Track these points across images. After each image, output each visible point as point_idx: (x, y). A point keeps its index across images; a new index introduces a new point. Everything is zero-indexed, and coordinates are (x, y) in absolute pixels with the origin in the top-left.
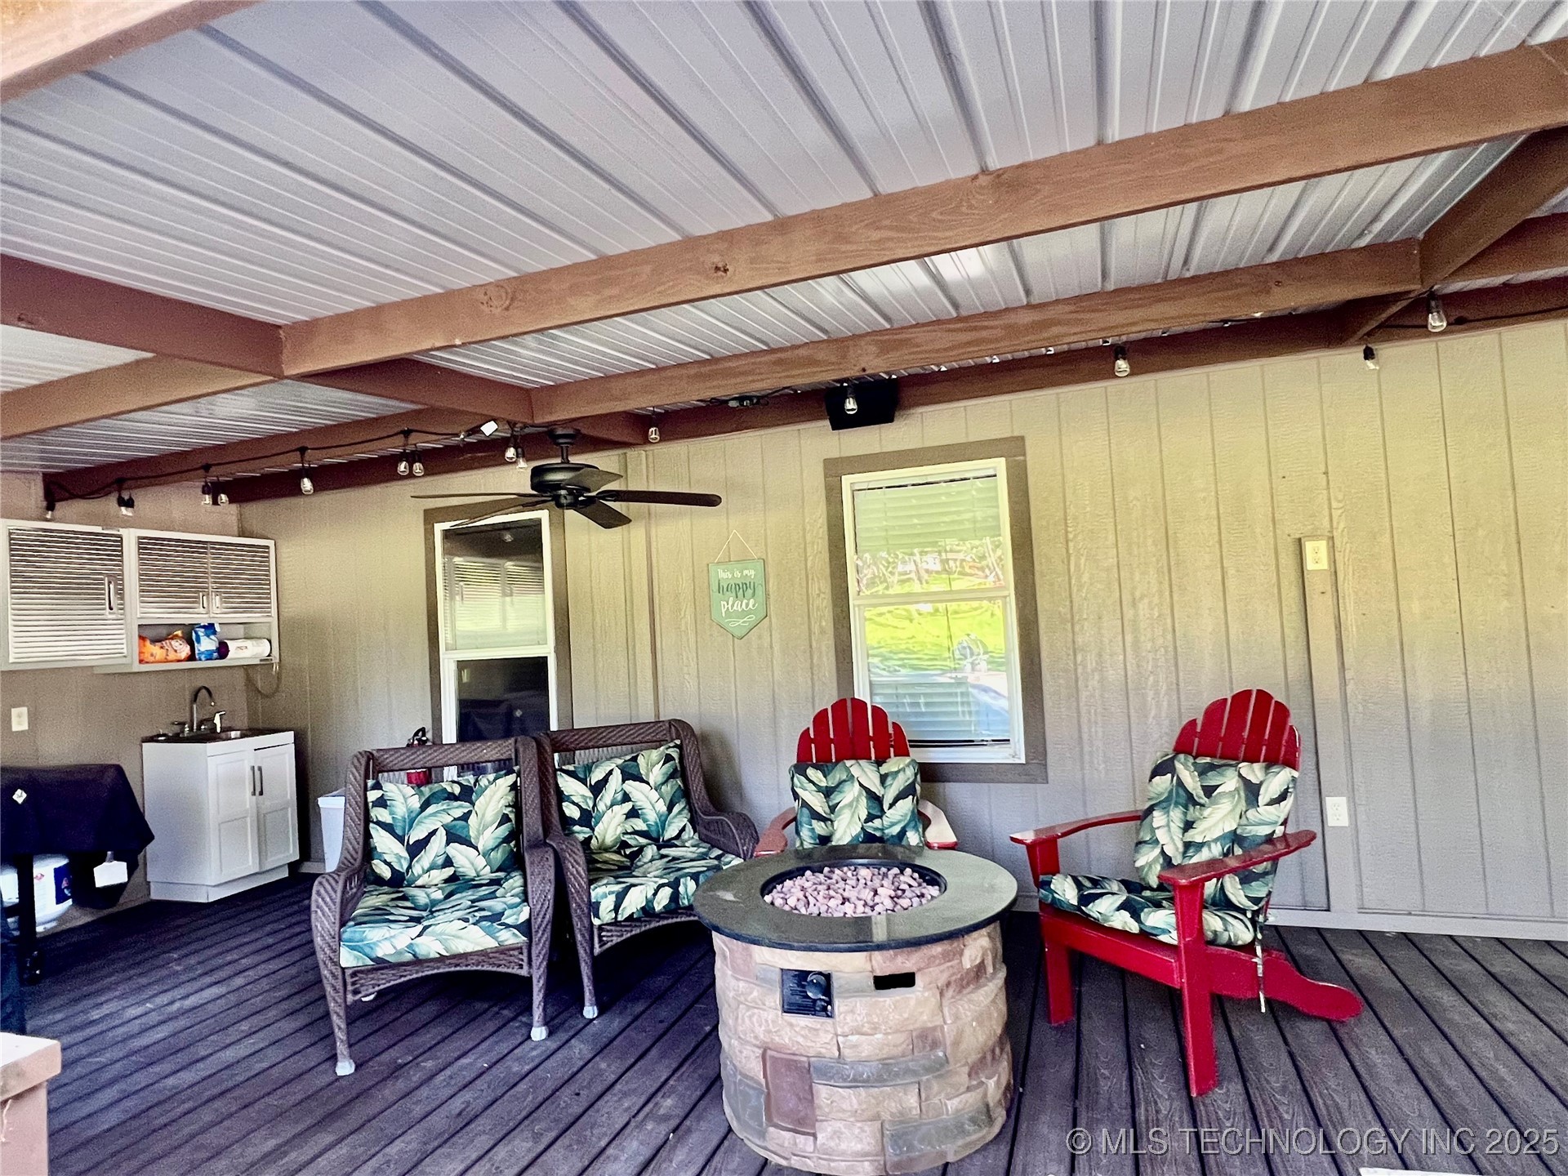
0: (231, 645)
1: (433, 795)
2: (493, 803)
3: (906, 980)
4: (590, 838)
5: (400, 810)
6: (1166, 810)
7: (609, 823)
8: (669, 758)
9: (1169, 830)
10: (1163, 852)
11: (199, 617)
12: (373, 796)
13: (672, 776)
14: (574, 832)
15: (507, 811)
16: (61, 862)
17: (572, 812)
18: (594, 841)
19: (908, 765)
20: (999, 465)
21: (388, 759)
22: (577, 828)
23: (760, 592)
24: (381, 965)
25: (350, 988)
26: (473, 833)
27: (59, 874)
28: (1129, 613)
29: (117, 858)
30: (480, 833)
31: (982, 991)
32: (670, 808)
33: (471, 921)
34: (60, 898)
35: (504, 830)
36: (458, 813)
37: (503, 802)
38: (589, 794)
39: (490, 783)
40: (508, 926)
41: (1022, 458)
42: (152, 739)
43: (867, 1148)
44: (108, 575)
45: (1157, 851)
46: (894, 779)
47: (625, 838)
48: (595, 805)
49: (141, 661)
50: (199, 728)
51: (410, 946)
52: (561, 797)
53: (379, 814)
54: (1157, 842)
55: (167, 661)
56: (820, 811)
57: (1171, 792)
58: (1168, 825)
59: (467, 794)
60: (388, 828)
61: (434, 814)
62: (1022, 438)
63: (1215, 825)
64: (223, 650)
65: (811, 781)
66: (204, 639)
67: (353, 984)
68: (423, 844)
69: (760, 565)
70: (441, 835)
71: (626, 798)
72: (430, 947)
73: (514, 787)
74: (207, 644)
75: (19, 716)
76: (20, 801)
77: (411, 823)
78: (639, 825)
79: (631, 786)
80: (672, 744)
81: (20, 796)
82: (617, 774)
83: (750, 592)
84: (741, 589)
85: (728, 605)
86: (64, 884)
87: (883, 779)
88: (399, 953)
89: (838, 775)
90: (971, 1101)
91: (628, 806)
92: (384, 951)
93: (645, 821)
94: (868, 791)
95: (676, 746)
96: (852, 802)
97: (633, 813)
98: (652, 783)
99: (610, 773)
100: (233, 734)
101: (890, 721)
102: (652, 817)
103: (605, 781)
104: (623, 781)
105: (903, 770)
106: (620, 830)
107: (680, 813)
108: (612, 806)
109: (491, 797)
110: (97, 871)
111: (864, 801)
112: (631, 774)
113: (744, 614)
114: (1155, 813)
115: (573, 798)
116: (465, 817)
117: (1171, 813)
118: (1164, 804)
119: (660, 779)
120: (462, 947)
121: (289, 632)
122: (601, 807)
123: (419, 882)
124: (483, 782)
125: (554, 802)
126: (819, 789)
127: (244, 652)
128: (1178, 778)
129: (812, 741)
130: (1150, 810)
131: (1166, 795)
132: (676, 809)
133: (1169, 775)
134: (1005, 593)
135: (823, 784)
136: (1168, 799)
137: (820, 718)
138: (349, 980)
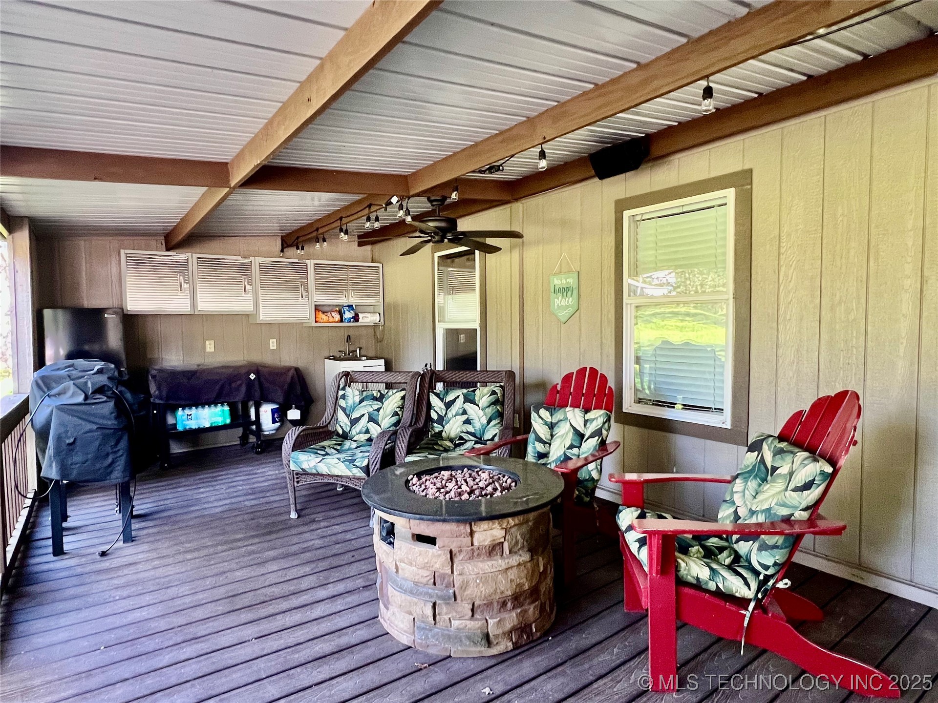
0: (361, 315)
1: (366, 396)
2: (392, 404)
3: (431, 541)
4: (442, 431)
5: (350, 401)
6: (746, 480)
7: (453, 425)
8: (494, 393)
9: (744, 495)
10: (736, 512)
11: (343, 301)
12: (341, 393)
13: (494, 403)
14: (433, 427)
15: (397, 410)
16: (275, 406)
17: (434, 416)
18: (444, 433)
19: (600, 416)
20: (730, 194)
21: (356, 376)
22: (435, 425)
23: (575, 292)
24: (305, 473)
25: (296, 480)
26: (380, 419)
27: (273, 411)
28: (826, 316)
29: (297, 408)
30: (383, 419)
31: (490, 563)
32: (489, 422)
33: (342, 460)
34: (274, 421)
35: (395, 419)
36: (376, 407)
37: (396, 405)
38: (444, 407)
39: (393, 394)
40: (357, 467)
41: (749, 187)
42: (328, 358)
43: (405, 628)
44: (301, 282)
45: (732, 510)
46: (591, 423)
47: (462, 435)
48: (446, 413)
49: (316, 322)
50: (349, 354)
51: (315, 466)
52: (429, 406)
53: (342, 403)
54: (733, 503)
55: (329, 322)
56: (543, 437)
57: (754, 466)
58: (744, 491)
59: (381, 398)
60: (344, 410)
61: (365, 406)
62: (750, 171)
63: (767, 499)
64: (356, 318)
65: (540, 417)
66: (347, 313)
67: (297, 478)
68: (358, 420)
69: (576, 275)
70: (366, 417)
71: (465, 412)
72: (323, 469)
73: (403, 398)
74: (348, 315)
75: (273, 343)
76: (253, 378)
77: (353, 409)
78: (470, 428)
79: (468, 406)
80: (498, 385)
81: (252, 376)
82: (461, 399)
83: (570, 293)
84: (565, 291)
85: (559, 301)
86: (276, 416)
87: (586, 422)
88: (311, 468)
89: (559, 415)
90: (469, 626)
91: (465, 417)
92: (305, 466)
93: (474, 427)
94: (575, 429)
95: (501, 386)
96: (564, 434)
97: (468, 422)
98: (480, 406)
99: (458, 396)
100: (363, 358)
101: (608, 385)
102: (478, 426)
103: (453, 402)
104: (464, 403)
105: (597, 418)
106: (459, 430)
107: (495, 426)
108: (455, 416)
109: (392, 401)
110: (289, 412)
111: (571, 434)
112: (469, 399)
113: (567, 307)
114: (738, 481)
115: (435, 408)
116: (378, 410)
117: (749, 483)
118: (747, 475)
119: (486, 404)
120: (336, 472)
121: (389, 310)
122: (450, 415)
123: (355, 439)
124: (390, 393)
125: (425, 409)
126: (546, 423)
127: (367, 319)
128: (762, 455)
129: (558, 392)
130: (735, 478)
131: (751, 468)
132: (493, 423)
133: (756, 453)
134: (726, 297)
135: (549, 420)
136: (750, 472)
137: (567, 378)
138: (295, 476)
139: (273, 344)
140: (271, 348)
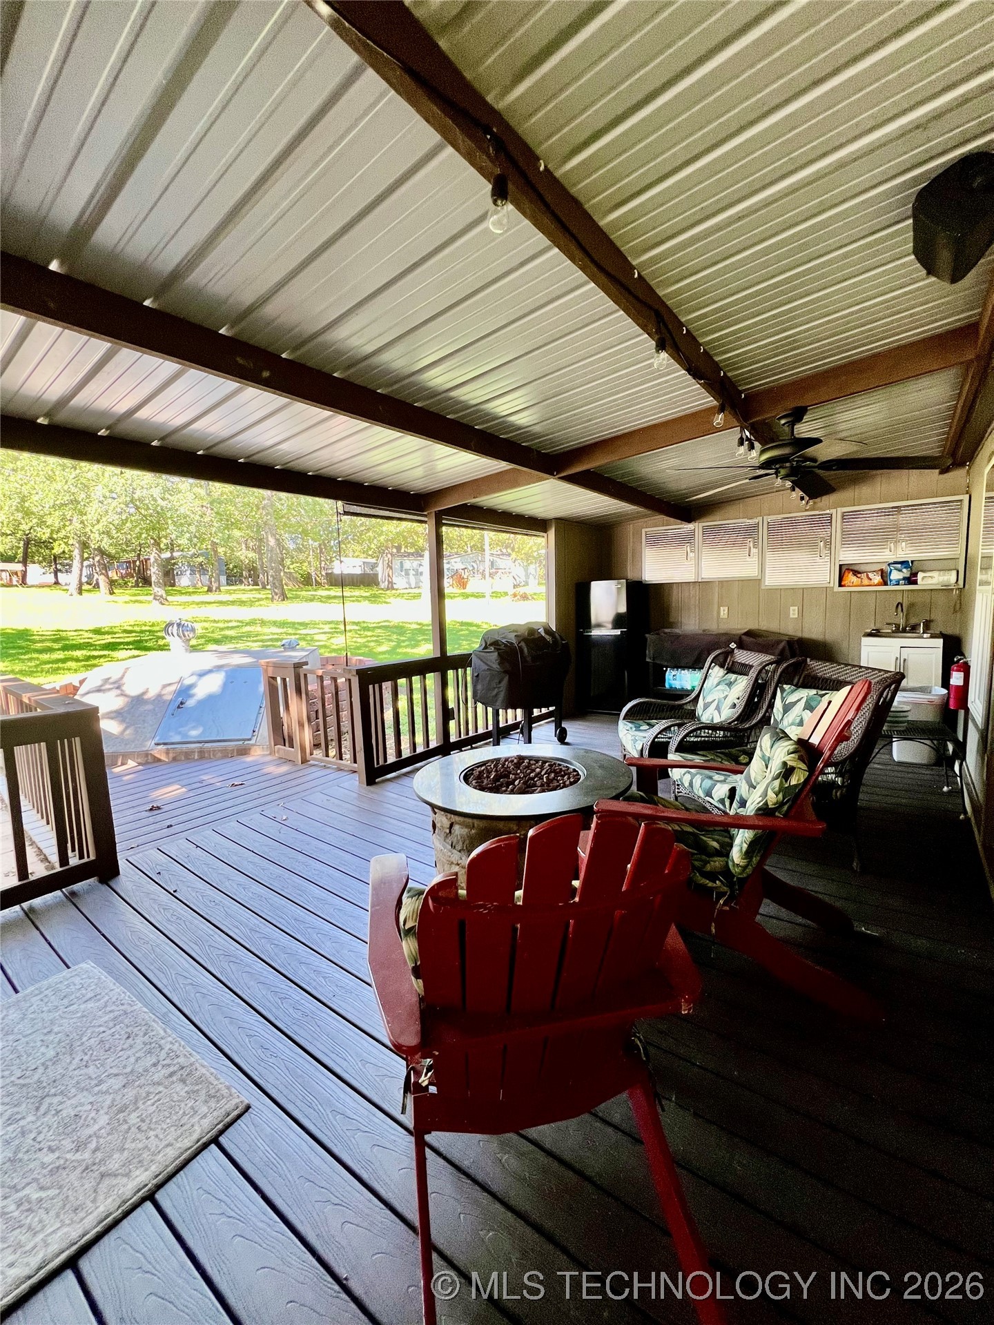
0: (920, 576)
1: (724, 680)
2: (734, 694)
11: (886, 556)
35: (731, 712)
36: (725, 694)
37: (737, 695)
38: (781, 710)
44: (821, 537)
49: (840, 585)
50: (904, 629)
55: (862, 586)
64: (911, 580)
66: (895, 572)
74: (897, 575)
75: (794, 610)
77: (709, 692)
103: (792, 705)
109: (735, 690)
112: (811, 706)
116: (725, 698)
127: (932, 579)
139: (794, 612)
140: (791, 616)
